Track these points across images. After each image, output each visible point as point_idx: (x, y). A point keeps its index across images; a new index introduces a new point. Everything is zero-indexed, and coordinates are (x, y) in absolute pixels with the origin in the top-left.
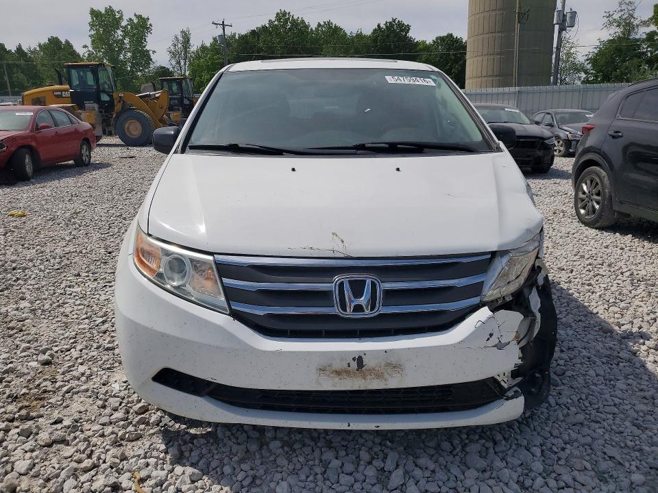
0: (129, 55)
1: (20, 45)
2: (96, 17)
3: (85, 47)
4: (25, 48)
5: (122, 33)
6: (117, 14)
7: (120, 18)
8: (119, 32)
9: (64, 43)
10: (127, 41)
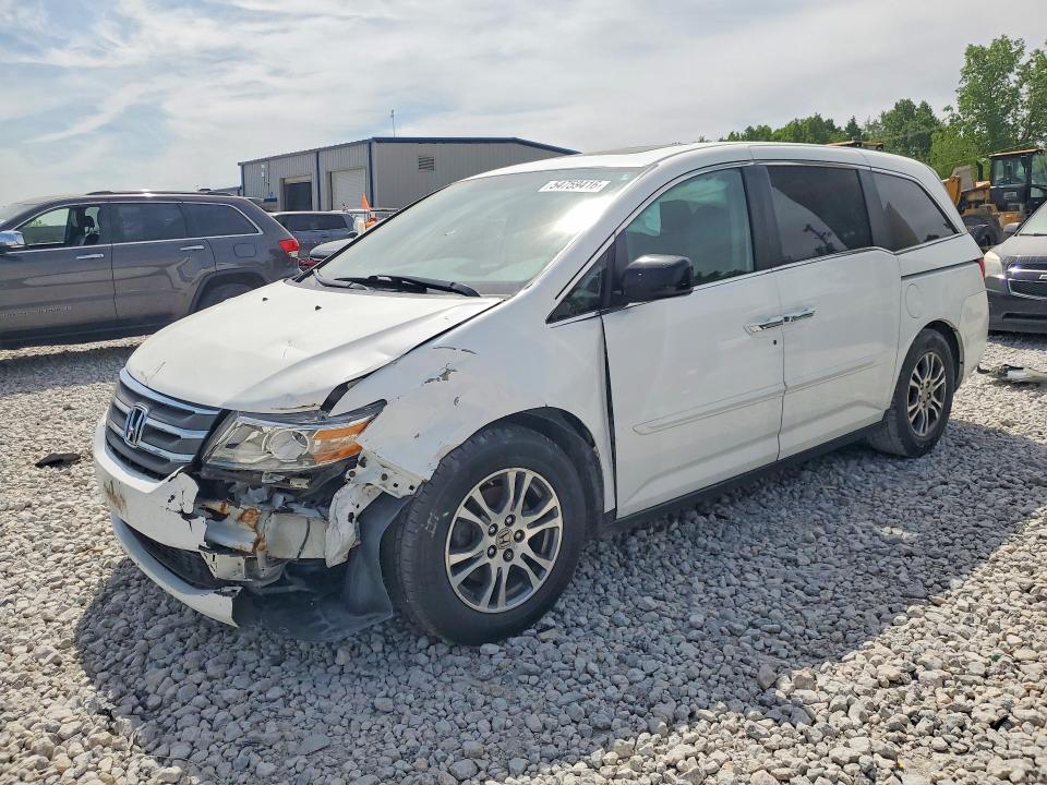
0: (1026, 112)
1: (853, 120)
2: (976, 57)
3: (947, 109)
4: (860, 124)
5: (1017, 78)
6: (1014, 46)
7: (1017, 52)
8: (1013, 77)
9: (918, 107)
10: (1025, 89)
